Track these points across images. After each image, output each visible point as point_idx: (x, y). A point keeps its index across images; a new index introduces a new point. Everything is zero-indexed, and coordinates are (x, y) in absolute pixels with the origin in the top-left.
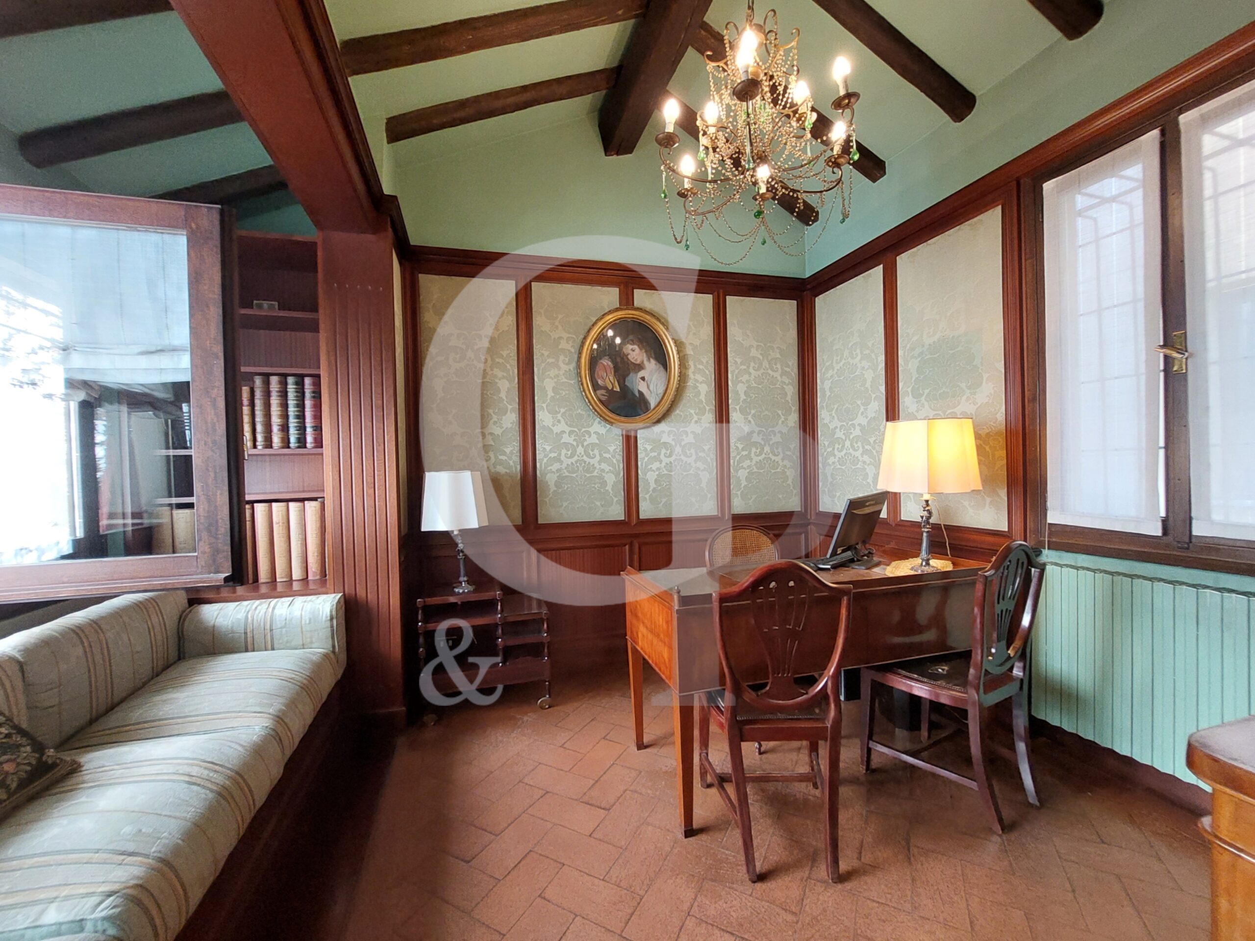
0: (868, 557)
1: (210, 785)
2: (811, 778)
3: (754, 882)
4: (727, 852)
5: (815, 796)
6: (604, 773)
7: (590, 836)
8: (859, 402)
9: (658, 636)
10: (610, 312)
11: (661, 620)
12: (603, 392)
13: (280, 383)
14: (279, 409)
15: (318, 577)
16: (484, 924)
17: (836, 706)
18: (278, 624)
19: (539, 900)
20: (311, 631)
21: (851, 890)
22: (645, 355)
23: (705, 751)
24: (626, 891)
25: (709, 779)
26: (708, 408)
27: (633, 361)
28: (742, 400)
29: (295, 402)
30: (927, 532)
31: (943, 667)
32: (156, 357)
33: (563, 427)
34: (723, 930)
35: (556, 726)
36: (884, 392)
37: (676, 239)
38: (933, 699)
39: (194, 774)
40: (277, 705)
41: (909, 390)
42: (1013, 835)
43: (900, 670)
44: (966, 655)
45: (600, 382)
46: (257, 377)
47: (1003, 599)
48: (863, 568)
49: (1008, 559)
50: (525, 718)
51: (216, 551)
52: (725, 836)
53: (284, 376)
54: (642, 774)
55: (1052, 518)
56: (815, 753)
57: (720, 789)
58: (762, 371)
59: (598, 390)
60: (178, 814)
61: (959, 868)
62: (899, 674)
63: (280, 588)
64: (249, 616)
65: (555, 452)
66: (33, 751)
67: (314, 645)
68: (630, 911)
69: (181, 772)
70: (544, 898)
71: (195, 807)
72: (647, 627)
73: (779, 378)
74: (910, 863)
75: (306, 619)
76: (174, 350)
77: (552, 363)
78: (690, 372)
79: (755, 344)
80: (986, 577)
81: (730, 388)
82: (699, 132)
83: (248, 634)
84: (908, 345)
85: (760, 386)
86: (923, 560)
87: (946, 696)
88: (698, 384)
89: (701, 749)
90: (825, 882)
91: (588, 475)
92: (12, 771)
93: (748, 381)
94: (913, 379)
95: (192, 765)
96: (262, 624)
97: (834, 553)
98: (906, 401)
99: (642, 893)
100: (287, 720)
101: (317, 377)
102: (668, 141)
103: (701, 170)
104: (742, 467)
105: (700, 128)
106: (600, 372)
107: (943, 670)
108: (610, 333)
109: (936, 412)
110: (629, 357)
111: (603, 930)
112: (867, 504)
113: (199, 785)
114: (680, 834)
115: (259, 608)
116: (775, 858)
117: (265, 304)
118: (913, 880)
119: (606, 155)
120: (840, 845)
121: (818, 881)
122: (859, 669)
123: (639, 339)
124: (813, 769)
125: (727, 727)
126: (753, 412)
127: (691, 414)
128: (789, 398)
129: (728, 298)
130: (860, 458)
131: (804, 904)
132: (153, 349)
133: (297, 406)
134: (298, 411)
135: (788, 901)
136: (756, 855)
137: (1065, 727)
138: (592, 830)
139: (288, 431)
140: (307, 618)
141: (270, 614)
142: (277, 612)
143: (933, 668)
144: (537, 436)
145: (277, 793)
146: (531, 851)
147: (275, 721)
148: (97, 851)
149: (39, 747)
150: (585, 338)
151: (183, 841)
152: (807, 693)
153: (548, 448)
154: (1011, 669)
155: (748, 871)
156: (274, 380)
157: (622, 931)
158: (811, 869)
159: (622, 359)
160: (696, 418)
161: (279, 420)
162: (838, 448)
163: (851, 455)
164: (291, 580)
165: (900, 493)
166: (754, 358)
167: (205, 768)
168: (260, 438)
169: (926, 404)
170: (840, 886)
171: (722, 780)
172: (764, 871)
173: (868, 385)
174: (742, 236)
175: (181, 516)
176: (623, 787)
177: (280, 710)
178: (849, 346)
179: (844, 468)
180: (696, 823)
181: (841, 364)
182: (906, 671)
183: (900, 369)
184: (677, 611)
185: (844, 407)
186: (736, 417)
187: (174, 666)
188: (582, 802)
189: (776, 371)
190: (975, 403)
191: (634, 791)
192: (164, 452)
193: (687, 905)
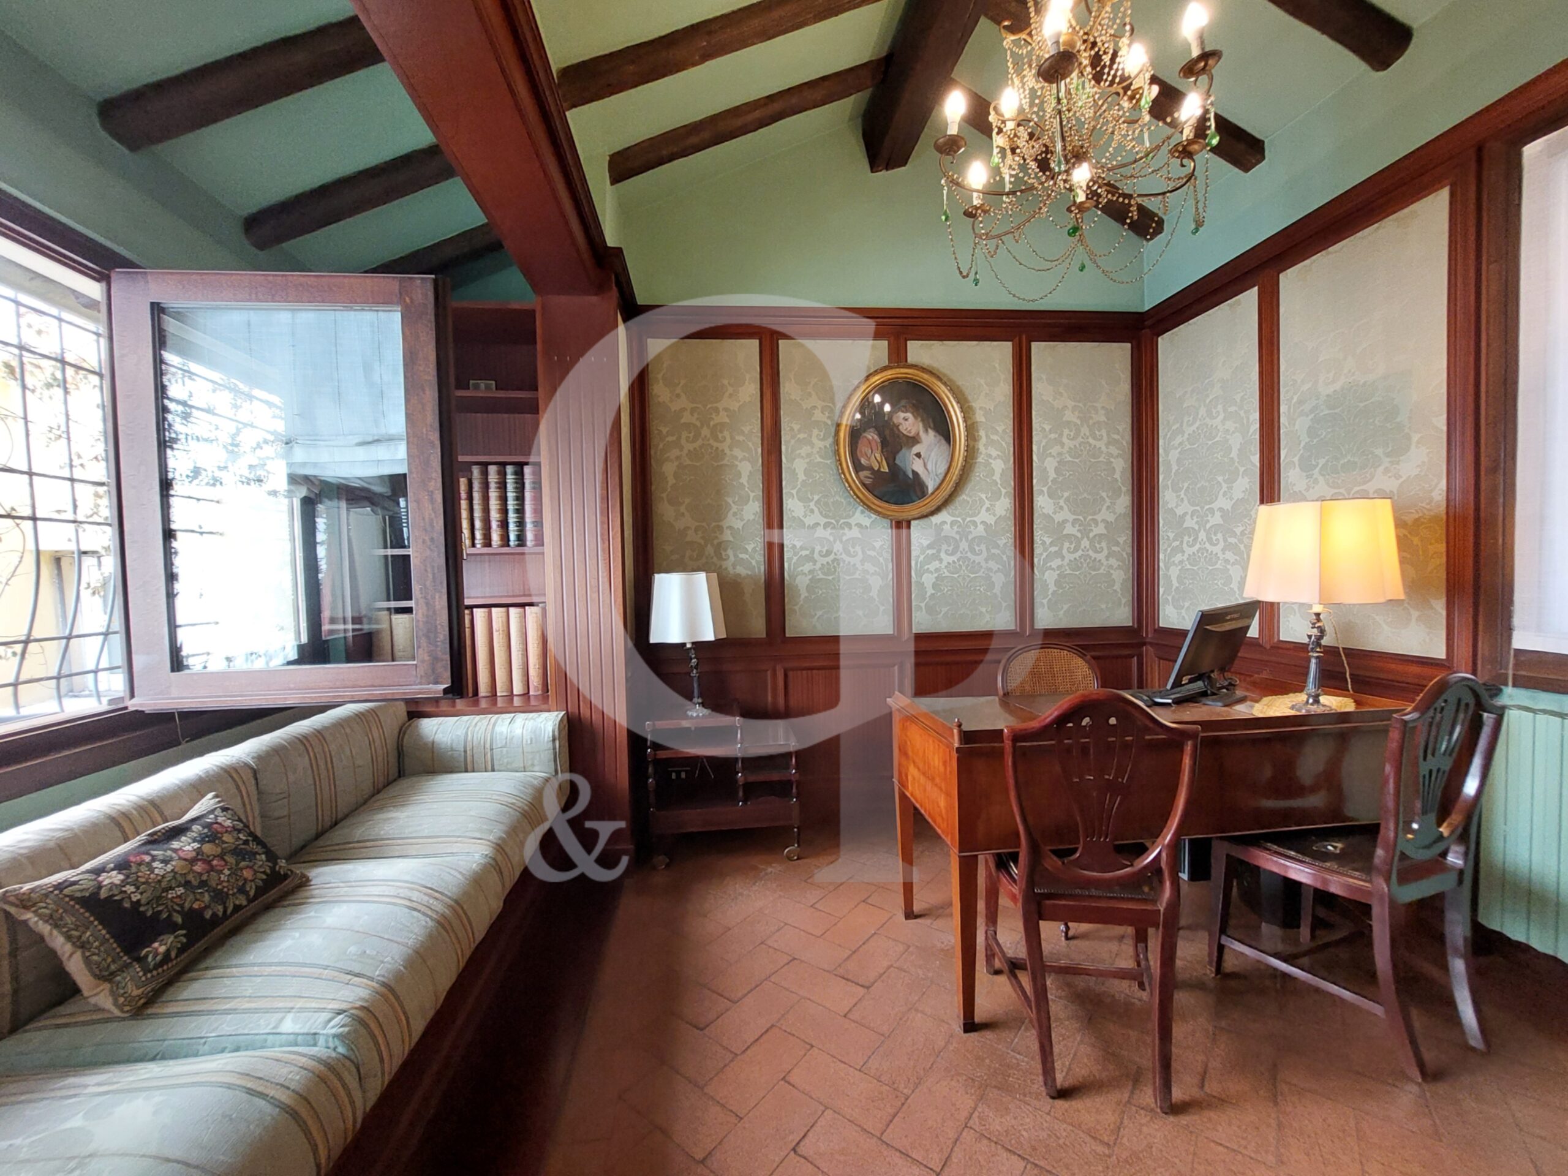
0: (1227, 689)
1: (430, 913)
2: (1137, 976)
3: (1053, 1098)
4: (1018, 1056)
5: (1140, 1000)
6: (864, 944)
7: (845, 1016)
8: (1220, 479)
9: (933, 779)
10: (876, 372)
11: (937, 760)
12: (867, 473)
13: (499, 473)
14: (498, 502)
15: (540, 692)
16: (718, 1102)
17: (1172, 884)
18: (498, 743)
19: (781, 1083)
20: (532, 752)
21: (1187, 1125)
22: (921, 425)
23: (992, 929)
24: (888, 1088)
25: (997, 964)
26: (1003, 491)
27: (905, 433)
28: (1051, 479)
29: (515, 494)
30: (1317, 657)
31: (1335, 844)
32: (373, 448)
33: (816, 517)
34: (1010, 1151)
35: (805, 881)
36: (1258, 465)
37: (961, 273)
38: (1319, 886)
39: (415, 899)
40: (497, 832)
41: (1296, 459)
42: (1441, 1088)
43: (1269, 844)
44: (1372, 831)
45: (863, 461)
46: (474, 467)
47: (1433, 755)
48: (1220, 704)
49: (1443, 699)
50: (770, 870)
51: (435, 659)
52: (1015, 1037)
53: (503, 465)
54: (911, 949)
55: (1523, 639)
56: (1143, 945)
57: (1013, 979)
58: (1080, 439)
59: (862, 470)
60: (399, 940)
61: (1352, 1120)
62: (1269, 850)
63: (500, 703)
64: (469, 734)
66: (268, 860)
67: (536, 768)
68: (891, 1111)
69: (402, 895)
70: (789, 1083)
71: (415, 934)
72: (919, 769)
73: (1104, 448)
74: (1276, 1103)
75: (527, 737)
76: (391, 439)
77: (804, 438)
78: (981, 445)
79: (1070, 404)
80: (1405, 722)
81: (1034, 464)
82: (992, 130)
83: (468, 752)
84: (1296, 397)
85: (1077, 461)
86: (1309, 696)
87: (1339, 883)
88: (990, 461)
89: (987, 925)
90: (1152, 1110)
92: (250, 878)
93: (1060, 454)
94: (1302, 445)
95: (412, 889)
96: (482, 742)
97: (1177, 684)
98: (1290, 475)
99: (907, 1091)
100: (507, 850)
102: (950, 146)
103: (995, 179)
104: (1051, 568)
105: (994, 125)
106: (863, 448)
107: (1335, 847)
108: (877, 399)
109: (1336, 491)
110: (900, 427)
111: (859, 1129)
112: (1228, 618)
113: (419, 911)
114: (957, 1026)
115: (479, 724)
116: (1083, 1071)
117: (482, 384)
118: (1280, 1126)
119: (872, 172)
120: (1175, 1065)
121: (1142, 1108)
122: (1211, 838)
123: (914, 405)
124: (1139, 965)
125: (1021, 901)
126: (1066, 494)
127: (981, 499)
128: (1117, 475)
129: (1034, 345)
130: (1220, 555)
131: (1120, 1134)
132: (370, 439)
133: (517, 498)
134: (517, 505)
135: (1099, 1128)
136: (1058, 1065)
137: (1535, 945)
138: (847, 1009)
139: (507, 526)
140: (529, 737)
141: (490, 732)
142: (498, 729)
143: (1319, 844)
145: (496, 928)
146: (773, 1026)
147: (495, 849)
148: (326, 967)
149: (272, 857)
151: (404, 967)
152: (1132, 865)
154: (1444, 854)
155: (1045, 1084)
156: (492, 470)
157: (882, 1134)
158: (1132, 1093)
159: (892, 430)
160: (987, 504)
161: (498, 515)
162: (1188, 542)
163: (1207, 551)
164: (512, 695)
165: (1278, 603)
166: (1068, 422)
167: (425, 894)
168: (478, 535)
169: (1321, 479)
170: (1171, 1118)
171: (1014, 966)
172: (1066, 1085)
173: (1234, 454)
174: (1052, 261)
175: (400, 621)
176: (885, 964)
177: (501, 838)
178: (1207, 402)
179: (1195, 568)
180: (979, 1016)
181: (1194, 427)
182: (1279, 846)
183: (1282, 431)
184: (957, 748)
185: (1198, 486)
186: (1042, 502)
187: (394, 784)
188: (836, 975)
189: (1100, 440)
190: (1397, 477)
191: (900, 969)
192: (382, 552)
193: (964, 1114)
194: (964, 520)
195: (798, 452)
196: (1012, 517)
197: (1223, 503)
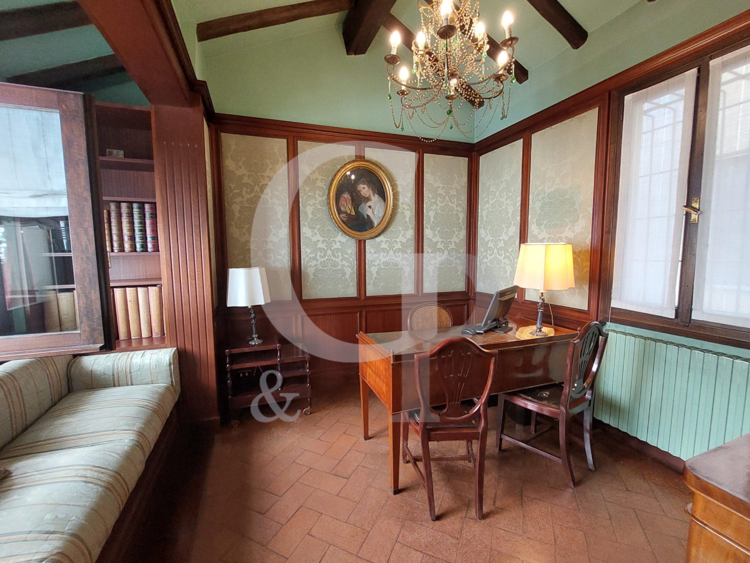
0: (505, 324)
1: (99, 482)
2: (468, 457)
3: (434, 521)
4: (419, 503)
5: (469, 467)
6: (345, 455)
7: (337, 495)
8: (504, 226)
9: (380, 377)
10: (349, 163)
11: (381, 367)
12: (344, 215)
13: (128, 207)
14: (128, 225)
15: (159, 336)
16: (275, 552)
17: (485, 420)
18: (135, 369)
19: (307, 536)
20: (157, 373)
21: (489, 523)
22: (371, 191)
23: (406, 443)
24: (359, 529)
25: (408, 458)
26: (410, 226)
27: (363, 195)
28: (431, 221)
29: (139, 221)
30: (542, 312)
31: (546, 393)
33: (318, 237)
34: (416, 550)
35: (314, 426)
36: (519, 221)
37: (395, 124)
38: (539, 412)
40: (138, 425)
41: (535, 220)
42: (579, 488)
43: (521, 395)
44: (560, 386)
45: (342, 209)
46: (112, 203)
47: (583, 355)
48: (503, 332)
49: (588, 332)
50: (296, 421)
51: (93, 329)
52: (417, 493)
53: (131, 203)
54: (368, 455)
55: (615, 304)
56: (470, 443)
57: (415, 467)
58: (445, 203)
59: (342, 213)
61: (550, 508)
62: (521, 397)
63: (134, 344)
64: (115, 364)
65: (314, 254)
67: (160, 381)
68: (362, 541)
69: (80, 475)
70: (311, 535)
72: (372, 370)
73: (455, 208)
74: (522, 506)
76: (55, 194)
77: (312, 195)
78: (400, 203)
79: (441, 185)
80: (575, 344)
81: (424, 214)
83: (115, 375)
84: (536, 192)
85: (443, 213)
86: (538, 328)
87: (547, 410)
88: (404, 211)
89: (404, 441)
90: (475, 519)
91: (334, 269)
93: (436, 210)
94: (538, 214)
95: (86, 470)
96: (124, 369)
97: (486, 323)
98: (533, 228)
99: (369, 529)
100: (145, 434)
101: (154, 205)
102: (392, 60)
105: (414, 52)
106: (342, 202)
107: (546, 394)
109: (550, 236)
110: (361, 192)
111: (346, 553)
112: (507, 294)
113: (92, 483)
114: (391, 492)
115: (122, 358)
116: (446, 505)
117: (115, 153)
118: (524, 516)
119: (348, 54)
120: (484, 497)
121: (471, 519)
122: (498, 395)
123: (368, 181)
124: (469, 453)
125: (420, 433)
126: (438, 229)
127: (400, 230)
128: (461, 221)
129: (425, 154)
130: (503, 260)
131: (462, 533)
132: (41, 194)
133: (140, 223)
134: (141, 227)
135: (453, 531)
136: (436, 504)
137: (611, 424)
138: (338, 491)
139: (135, 239)
140: (154, 364)
141: (129, 362)
142: (134, 360)
143: (541, 393)
144: (301, 243)
146: (301, 506)
147: (137, 435)
150: (333, 180)
152: (468, 413)
153: (309, 251)
154: (585, 395)
155: (431, 514)
156: (124, 206)
157: (358, 554)
158: (467, 512)
159: (357, 193)
160: (403, 232)
161: (128, 233)
162: (490, 254)
163: (497, 258)
164: (141, 338)
165: (525, 289)
166: (440, 194)
167: (95, 471)
168: (116, 244)
169: (544, 230)
170: (483, 521)
171: (416, 460)
172: (439, 513)
173: (510, 215)
174: (438, 124)
175: (63, 297)
176: (356, 464)
177: (141, 428)
178: (500, 190)
179: (492, 266)
180: (401, 486)
181: (494, 201)
182: (525, 395)
183: (530, 207)
184: (392, 364)
185: (495, 228)
186: (428, 232)
187: (66, 397)
188: (332, 474)
189: (453, 203)
190: (573, 232)
191: (364, 467)
192: (48, 254)
193: (396, 536)
194: (391, 240)
195: (308, 202)
196: (414, 239)
197: (504, 237)
